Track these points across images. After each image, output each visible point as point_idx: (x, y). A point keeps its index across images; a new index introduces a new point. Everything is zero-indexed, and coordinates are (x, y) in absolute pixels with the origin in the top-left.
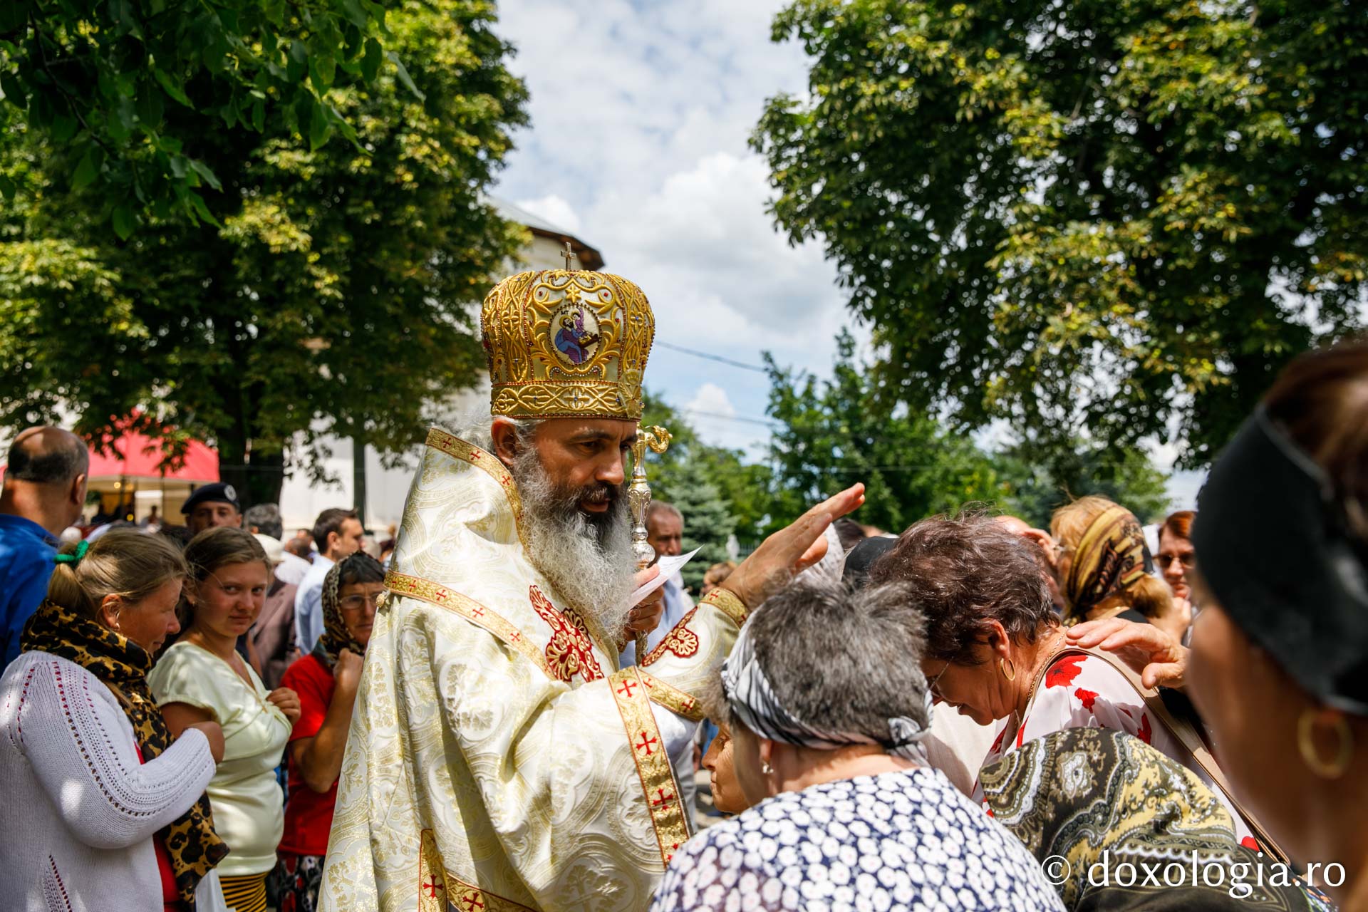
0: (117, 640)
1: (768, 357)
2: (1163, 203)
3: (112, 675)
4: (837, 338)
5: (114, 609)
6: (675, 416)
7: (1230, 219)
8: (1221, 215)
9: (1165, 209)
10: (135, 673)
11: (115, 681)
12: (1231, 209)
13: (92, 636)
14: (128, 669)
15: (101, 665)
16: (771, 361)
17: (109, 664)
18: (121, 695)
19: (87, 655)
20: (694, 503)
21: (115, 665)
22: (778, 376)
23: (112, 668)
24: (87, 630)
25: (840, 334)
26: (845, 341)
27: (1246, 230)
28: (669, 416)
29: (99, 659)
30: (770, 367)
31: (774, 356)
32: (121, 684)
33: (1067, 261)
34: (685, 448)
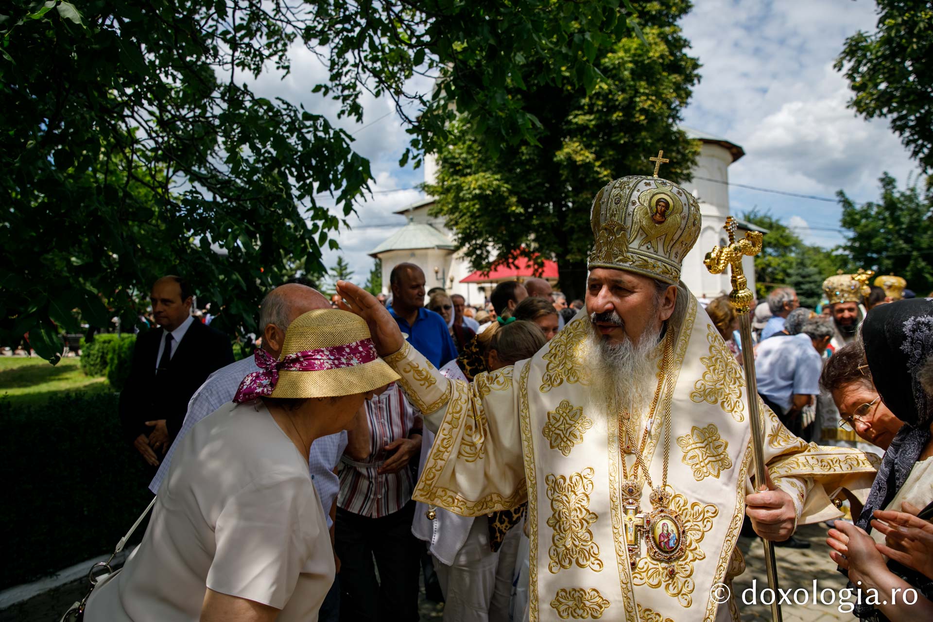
1: (841, 194)
6: (787, 231)
16: (843, 196)
20: (804, 277)
22: (847, 204)
28: (784, 231)
30: (843, 199)
31: (845, 193)
34: (793, 248)
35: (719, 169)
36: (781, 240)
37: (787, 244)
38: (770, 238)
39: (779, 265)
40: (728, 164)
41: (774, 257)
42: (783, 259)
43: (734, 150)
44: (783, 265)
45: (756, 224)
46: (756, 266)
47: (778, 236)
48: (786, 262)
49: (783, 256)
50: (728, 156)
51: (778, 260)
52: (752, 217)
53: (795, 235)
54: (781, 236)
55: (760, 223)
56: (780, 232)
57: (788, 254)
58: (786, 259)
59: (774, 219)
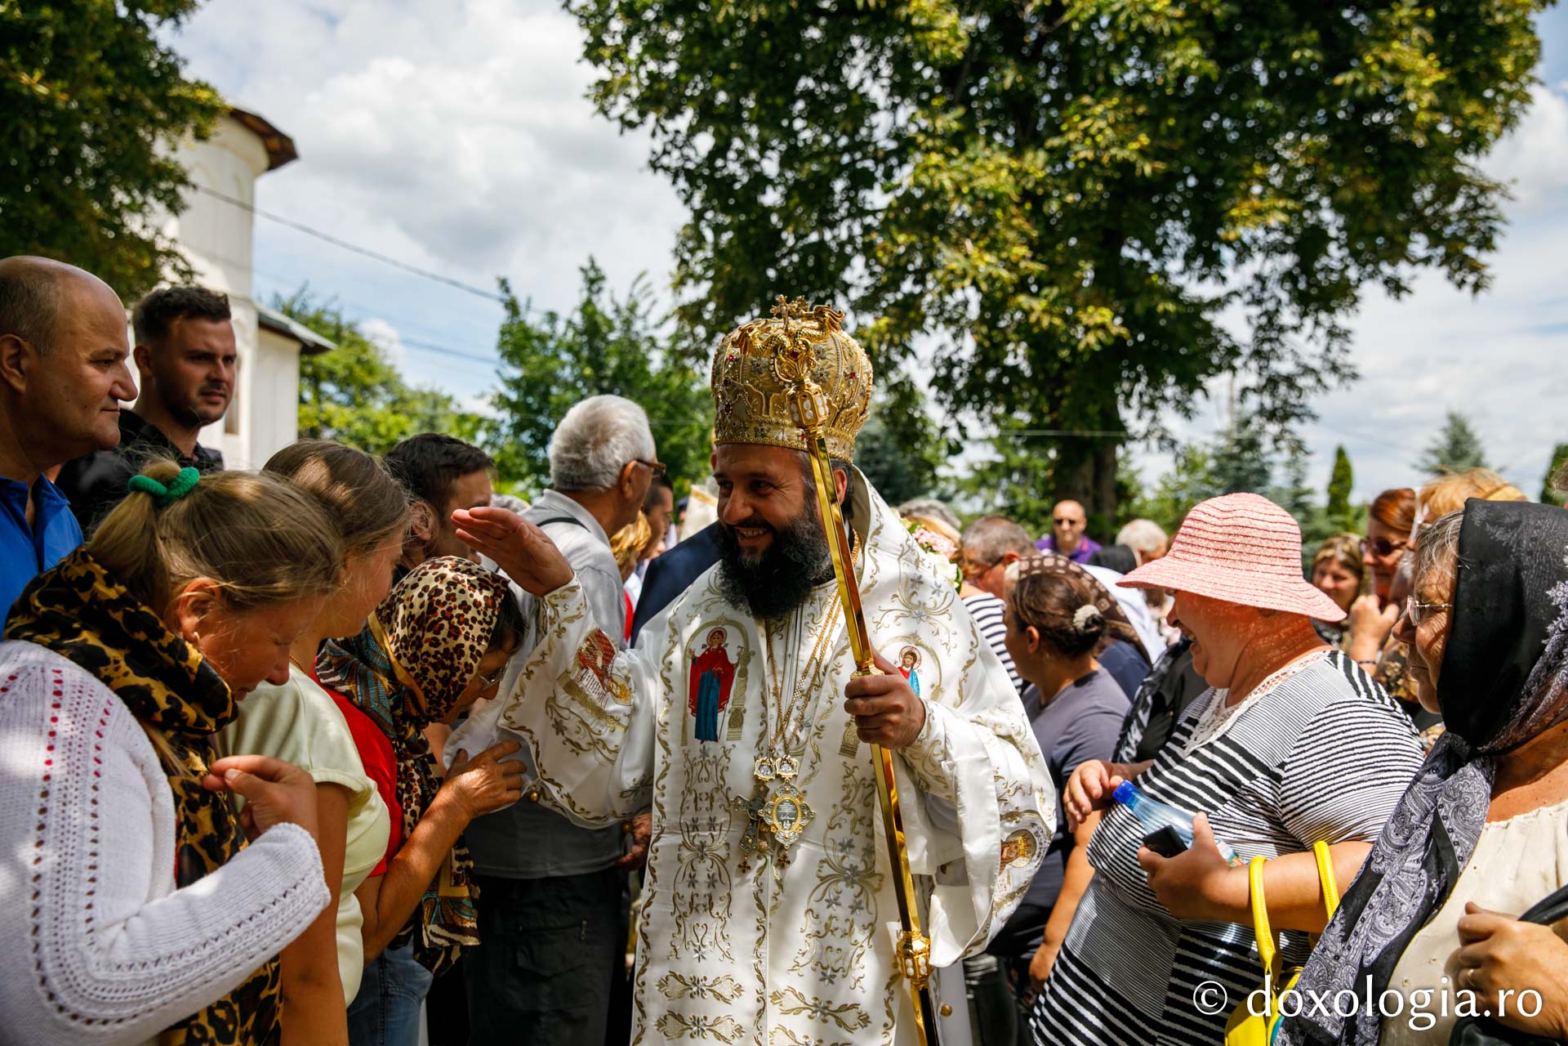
0: (185, 654)
1: (504, 284)
2: (1069, 130)
3: (159, 717)
4: (582, 270)
5: (198, 607)
7: (1142, 152)
8: (1134, 146)
9: (1072, 136)
10: (200, 722)
11: (162, 727)
12: (1144, 139)
13: (142, 636)
14: (190, 711)
15: (145, 692)
16: (507, 290)
17: (160, 694)
18: (169, 752)
19: (124, 667)
21: (169, 699)
22: (512, 307)
23: (164, 705)
24: (137, 621)
25: (587, 265)
26: (592, 274)
27: (1160, 166)
29: (143, 681)
30: (506, 297)
31: (512, 284)
32: (171, 734)
33: (972, 190)
34: (380, 390)
35: (236, 179)
36: (357, 369)
37: (368, 380)
38: (335, 362)
39: (349, 425)
40: (257, 175)
41: (338, 403)
42: (359, 412)
43: (275, 143)
44: (358, 426)
45: (306, 323)
46: (300, 420)
47: (352, 360)
48: (365, 419)
49: (360, 406)
50: (257, 152)
51: (348, 414)
52: (296, 307)
53: (388, 362)
54: (359, 361)
55: (316, 323)
56: (356, 350)
57: (371, 402)
58: (365, 412)
59: (346, 319)
